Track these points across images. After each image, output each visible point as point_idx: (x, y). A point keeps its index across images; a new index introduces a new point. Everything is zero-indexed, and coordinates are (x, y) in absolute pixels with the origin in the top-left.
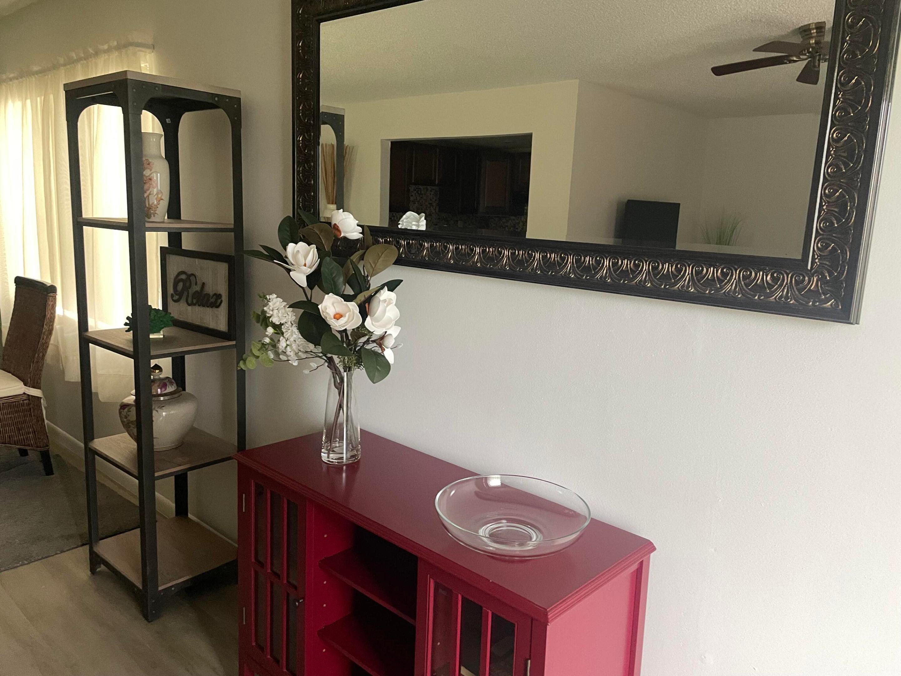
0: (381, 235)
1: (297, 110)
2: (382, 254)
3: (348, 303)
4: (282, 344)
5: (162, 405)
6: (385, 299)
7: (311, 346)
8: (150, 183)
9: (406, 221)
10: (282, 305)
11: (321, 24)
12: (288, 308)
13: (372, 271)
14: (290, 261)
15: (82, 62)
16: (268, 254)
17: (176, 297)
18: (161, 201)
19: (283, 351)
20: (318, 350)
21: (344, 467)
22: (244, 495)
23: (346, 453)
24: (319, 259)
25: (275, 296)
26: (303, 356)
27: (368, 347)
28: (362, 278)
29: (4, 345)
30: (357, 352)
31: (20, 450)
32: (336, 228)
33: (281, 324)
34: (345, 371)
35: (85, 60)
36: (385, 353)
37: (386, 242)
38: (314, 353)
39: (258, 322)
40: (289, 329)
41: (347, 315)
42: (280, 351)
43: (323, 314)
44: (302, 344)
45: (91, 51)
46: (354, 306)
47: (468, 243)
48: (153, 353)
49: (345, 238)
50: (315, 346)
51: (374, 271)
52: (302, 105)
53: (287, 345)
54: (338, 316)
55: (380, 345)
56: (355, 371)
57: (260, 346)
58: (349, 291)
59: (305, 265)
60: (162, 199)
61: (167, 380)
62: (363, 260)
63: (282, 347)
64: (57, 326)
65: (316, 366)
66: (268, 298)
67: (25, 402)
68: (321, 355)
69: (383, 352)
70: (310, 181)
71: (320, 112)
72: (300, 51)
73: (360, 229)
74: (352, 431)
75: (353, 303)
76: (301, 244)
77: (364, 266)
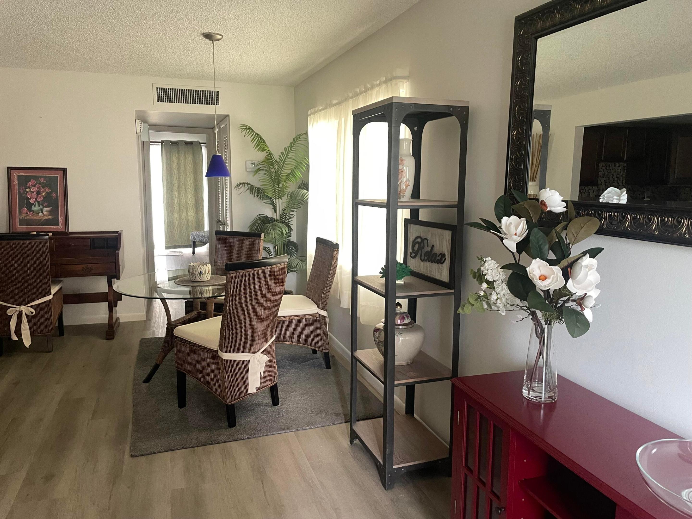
0: (583, 208)
1: (514, 111)
2: (584, 225)
3: (552, 267)
4: (494, 297)
5: (401, 332)
6: (587, 265)
7: (517, 301)
8: (402, 174)
9: (607, 196)
10: (495, 266)
11: (539, 40)
12: (501, 268)
13: (574, 239)
14: (503, 230)
15: (363, 94)
16: (485, 225)
17: (413, 255)
18: (408, 186)
19: (494, 303)
20: (523, 304)
21: (543, 405)
22: (459, 412)
23: (545, 394)
24: (528, 230)
25: (490, 258)
26: (511, 308)
27: (568, 305)
28: (565, 245)
29: (308, 281)
30: (558, 308)
31: (313, 350)
32: (543, 204)
33: (494, 281)
34: (546, 324)
35: (365, 93)
36: (584, 311)
37: (588, 215)
38: (520, 306)
39: (474, 278)
40: (500, 286)
41: (552, 277)
42: (492, 302)
43: (530, 276)
44: (510, 298)
45: (369, 86)
46: (558, 269)
47: (675, 215)
48: (397, 295)
49: (550, 212)
50: (521, 301)
51: (576, 240)
52: (518, 106)
53: (498, 298)
54: (543, 278)
55: (580, 305)
56: (555, 325)
57: (476, 297)
58: (552, 256)
59: (516, 235)
60: (409, 185)
61: (405, 314)
62: (566, 229)
63: (494, 299)
64: (338, 270)
65: (522, 317)
66: (485, 260)
67: (318, 318)
68: (525, 308)
69: (583, 311)
70: (521, 166)
71: (533, 110)
72: (519, 64)
73: (564, 204)
74: (550, 375)
75: (557, 267)
76: (513, 217)
77: (566, 236)
